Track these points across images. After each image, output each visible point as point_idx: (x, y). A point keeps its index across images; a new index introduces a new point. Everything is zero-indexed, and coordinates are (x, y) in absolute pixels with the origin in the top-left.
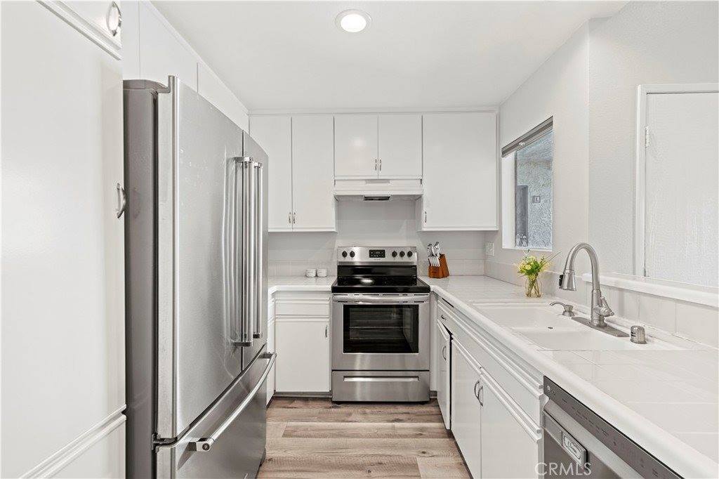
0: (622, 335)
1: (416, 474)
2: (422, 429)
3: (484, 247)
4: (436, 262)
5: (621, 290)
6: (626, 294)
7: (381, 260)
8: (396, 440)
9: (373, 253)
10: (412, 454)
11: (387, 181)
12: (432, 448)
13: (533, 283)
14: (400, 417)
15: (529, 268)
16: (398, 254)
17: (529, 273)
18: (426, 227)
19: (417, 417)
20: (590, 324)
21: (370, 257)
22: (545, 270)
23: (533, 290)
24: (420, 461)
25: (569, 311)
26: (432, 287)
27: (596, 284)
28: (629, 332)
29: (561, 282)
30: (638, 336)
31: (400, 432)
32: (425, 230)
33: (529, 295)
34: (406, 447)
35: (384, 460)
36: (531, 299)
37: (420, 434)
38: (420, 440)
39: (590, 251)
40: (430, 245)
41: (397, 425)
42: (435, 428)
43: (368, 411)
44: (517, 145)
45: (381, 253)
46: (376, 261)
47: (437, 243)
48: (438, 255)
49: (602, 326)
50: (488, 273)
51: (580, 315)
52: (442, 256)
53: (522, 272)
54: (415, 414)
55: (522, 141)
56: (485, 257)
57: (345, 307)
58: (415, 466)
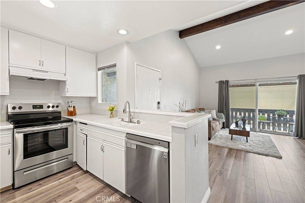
0: (135, 123)
1: (77, 190)
2: (73, 176)
3: (90, 103)
4: (71, 109)
5: (134, 112)
6: (135, 113)
7: (41, 110)
8: (63, 185)
9: (35, 107)
10: (73, 186)
11: (47, 72)
12: (80, 179)
13: (112, 113)
14: (61, 177)
15: (111, 109)
16: (51, 107)
17: (111, 110)
18: (68, 95)
19: (69, 174)
20: (128, 122)
21: (33, 109)
22: (115, 109)
23: (112, 116)
24: (77, 186)
25: (123, 120)
26: (74, 119)
27: (130, 112)
28: (136, 122)
29: (124, 112)
30: (138, 122)
31: (63, 182)
32: (67, 96)
33: (111, 117)
34: (69, 185)
35: (60, 194)
36: (111, 119)
37: (73, 178)
38: (74, 180)
39: (129, 103)
40: (68, 102)
41: (60, 180)
42: (78, 174)
43: (41, 183)
44: (104, 68)
45: (41, 107)
46: (38, 110)
47: (72, 102)
48: (73, 107)
49: (131, 122)
50: (92, 112)
51: (125, 120)
52: (74, 107)
53: (109, 110)
54: (68, 173)
55: (106, 68)
56: (90, 107)
57: (24, 135)
58: (76, 188)
